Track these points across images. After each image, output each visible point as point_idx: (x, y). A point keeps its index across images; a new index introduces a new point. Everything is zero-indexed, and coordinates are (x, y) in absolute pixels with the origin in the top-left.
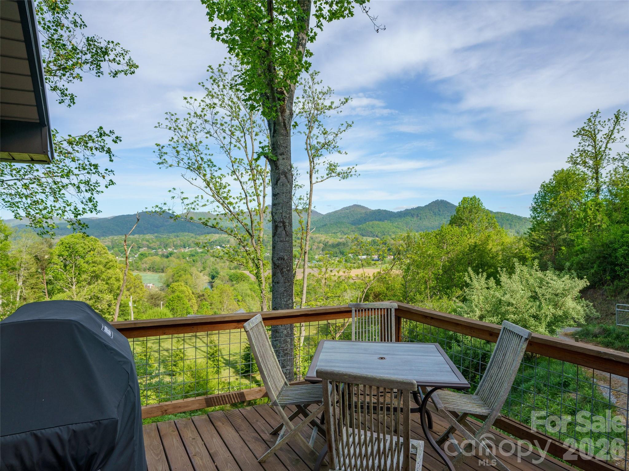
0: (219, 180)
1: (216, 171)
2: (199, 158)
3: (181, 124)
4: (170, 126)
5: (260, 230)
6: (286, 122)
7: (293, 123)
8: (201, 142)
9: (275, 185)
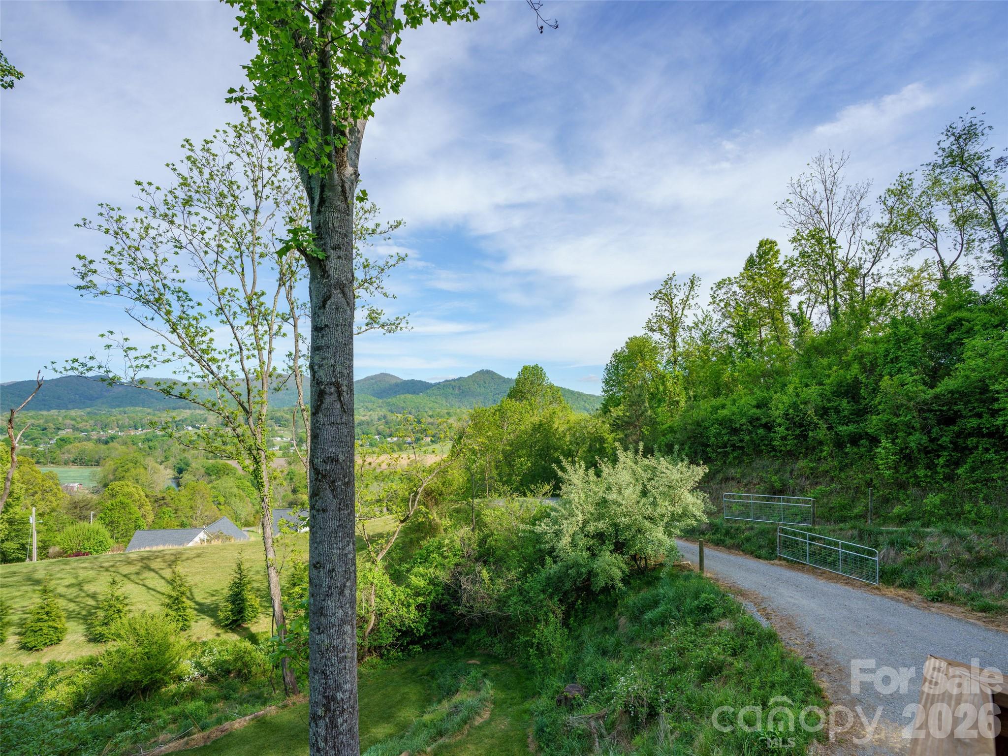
0: (194, 322)
1: (192, 307)
2: (159, 286)
3: (130, 226)
4: (105, 226)
5: (263, 403)
6: (347, 186)
8: (165, 260)
9: (320, 308)
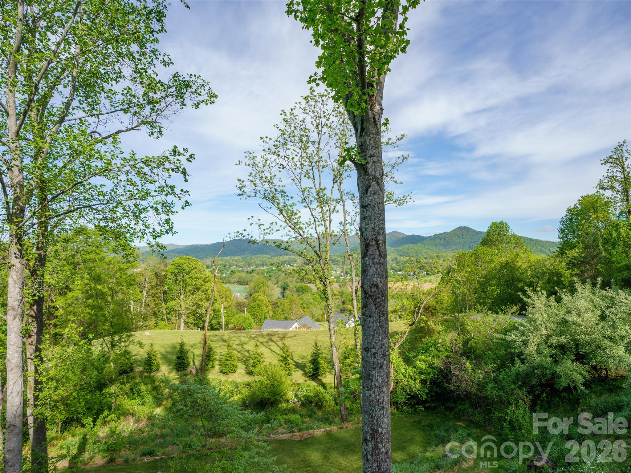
0: (290, 208)
1: (289, 200)
2: (273, 190)
5: (327, 251)
6: (376, 118)
7: (383, 121)
8: (275, 176)
9: (364, 194)
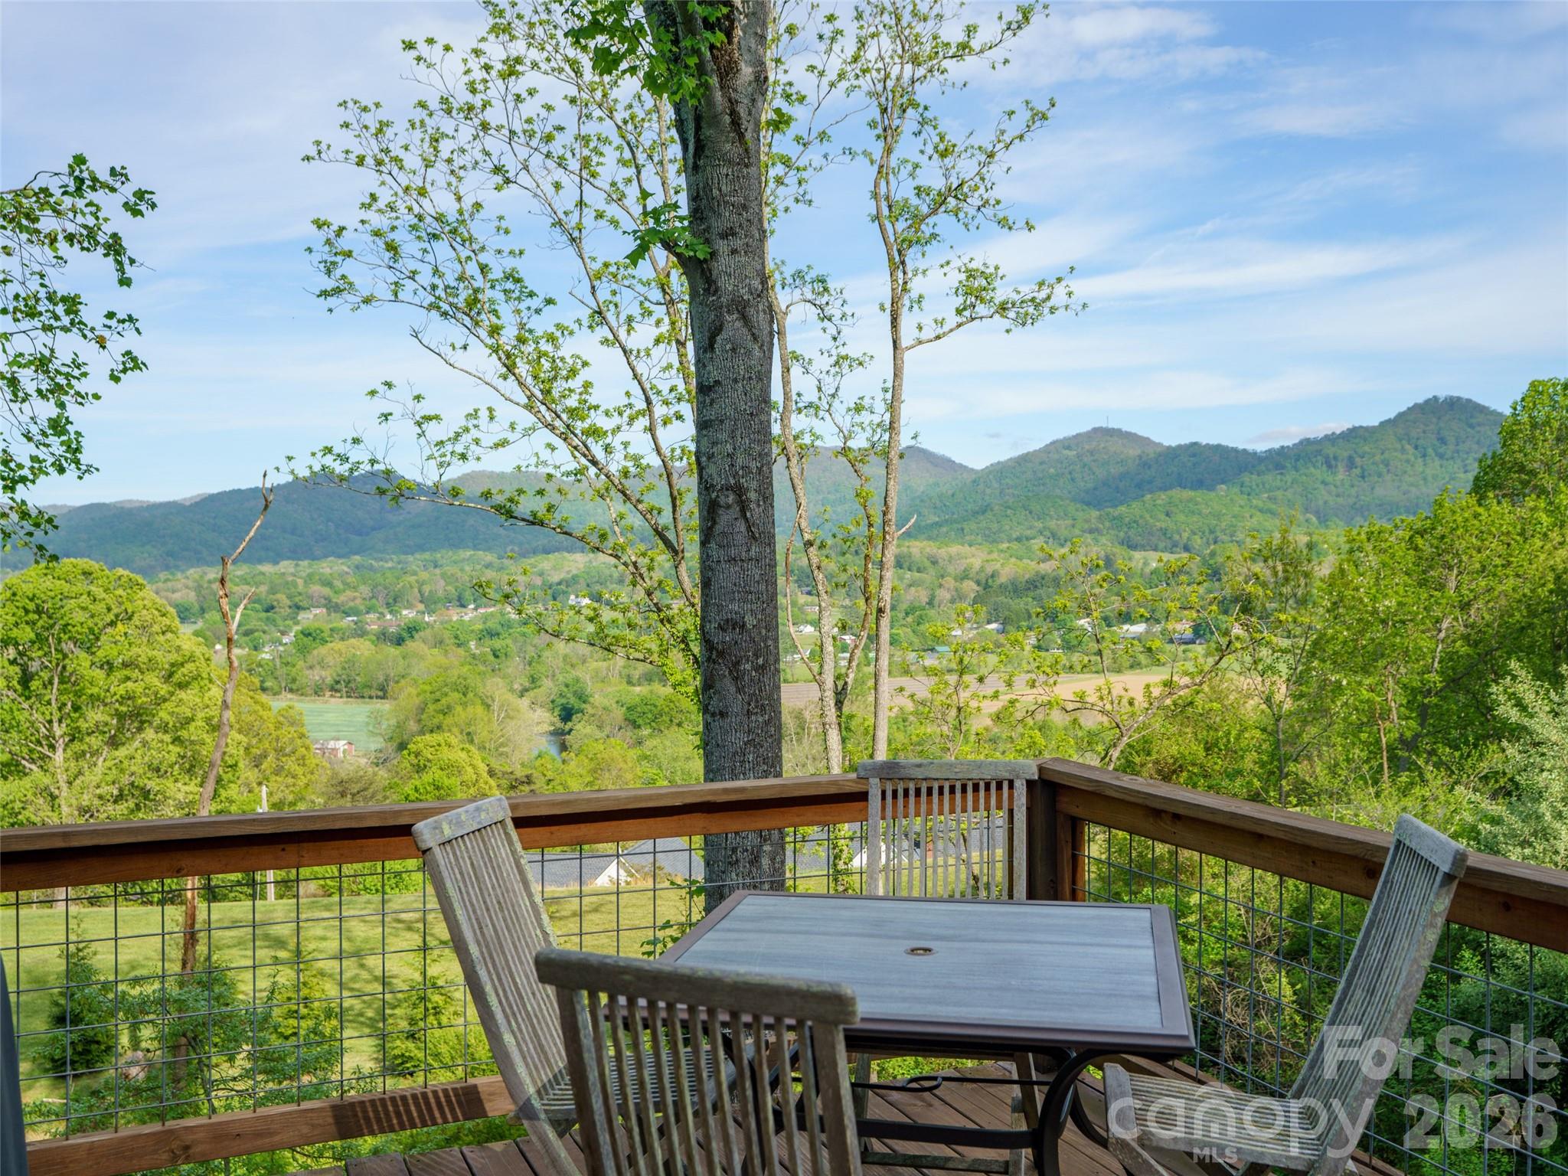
0: (545, 346)
1: (538, 311)
2: (472, 269)
3: (401, 141)
4: (358, 150)
6: (742, 111)
7: (767, 115)
8: (478, 206)
9: (705, 351)
